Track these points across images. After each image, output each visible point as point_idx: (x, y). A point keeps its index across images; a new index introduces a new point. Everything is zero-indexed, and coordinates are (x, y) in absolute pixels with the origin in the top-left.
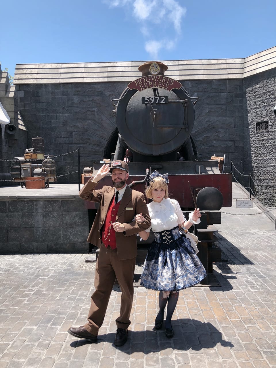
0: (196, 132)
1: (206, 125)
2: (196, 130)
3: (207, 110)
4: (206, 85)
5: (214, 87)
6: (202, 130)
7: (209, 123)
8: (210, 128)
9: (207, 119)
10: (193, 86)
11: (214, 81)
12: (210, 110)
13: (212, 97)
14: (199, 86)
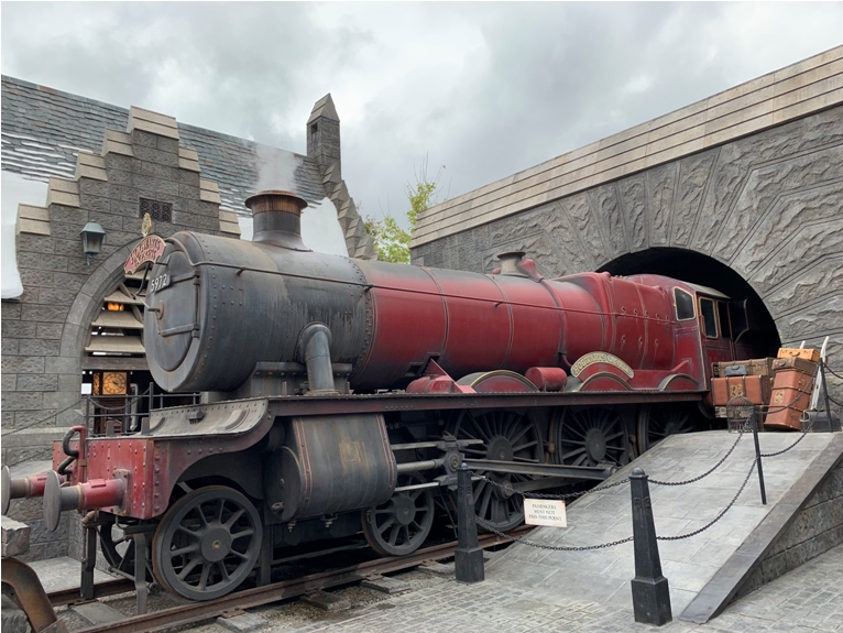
0: (770, 277)
1: (798, 253)
2: (769, 273)
3: (797, 209)
4: (785, 139)
5: (810, 136)
6: (785, 269)
7: (808, 246)
8: (813, 258)
9: (800, 236)
10: (743, 155)
11: (809, 119)
12: (803, 206)
13: (805, 167)
14: (763, 148)
